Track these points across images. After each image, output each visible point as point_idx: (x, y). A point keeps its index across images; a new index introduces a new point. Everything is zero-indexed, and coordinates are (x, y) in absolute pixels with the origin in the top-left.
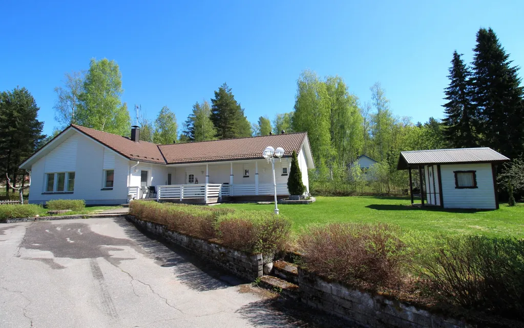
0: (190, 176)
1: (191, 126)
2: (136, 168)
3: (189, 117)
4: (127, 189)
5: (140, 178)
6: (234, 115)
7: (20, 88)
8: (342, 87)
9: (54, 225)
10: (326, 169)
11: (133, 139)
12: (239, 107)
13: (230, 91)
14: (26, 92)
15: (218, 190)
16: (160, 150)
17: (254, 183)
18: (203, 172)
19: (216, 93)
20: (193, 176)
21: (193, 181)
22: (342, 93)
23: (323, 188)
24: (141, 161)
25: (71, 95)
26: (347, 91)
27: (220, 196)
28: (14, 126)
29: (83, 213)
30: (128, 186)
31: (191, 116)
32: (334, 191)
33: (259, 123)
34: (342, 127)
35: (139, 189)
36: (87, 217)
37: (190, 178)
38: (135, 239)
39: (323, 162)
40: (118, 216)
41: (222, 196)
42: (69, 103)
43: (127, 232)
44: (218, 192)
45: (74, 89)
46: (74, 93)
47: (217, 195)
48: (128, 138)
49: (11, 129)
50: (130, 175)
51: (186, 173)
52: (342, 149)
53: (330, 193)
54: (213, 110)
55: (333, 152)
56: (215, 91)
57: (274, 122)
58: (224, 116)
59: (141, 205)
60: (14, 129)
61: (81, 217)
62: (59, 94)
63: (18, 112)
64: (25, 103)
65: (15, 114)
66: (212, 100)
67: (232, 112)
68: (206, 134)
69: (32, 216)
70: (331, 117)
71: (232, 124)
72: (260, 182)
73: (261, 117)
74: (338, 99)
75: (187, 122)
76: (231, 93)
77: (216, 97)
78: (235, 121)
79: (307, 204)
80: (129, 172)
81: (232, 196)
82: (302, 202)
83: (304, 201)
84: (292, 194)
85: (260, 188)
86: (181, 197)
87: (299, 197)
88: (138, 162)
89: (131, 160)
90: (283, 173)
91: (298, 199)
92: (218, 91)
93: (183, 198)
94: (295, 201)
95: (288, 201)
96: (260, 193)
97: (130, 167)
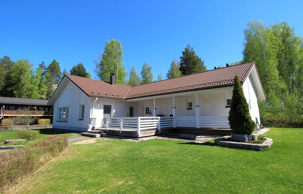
0: (146, 108)
2: (98, 104)
3: (168, 71)
4: (90, 120)
5: (102, 110)
6: (196, 66)
7: (80, 64)
8: (288, 29)
10: (278, 100)
11: (111, 83)
12: (200, 60)
13: (193, 50)
15: (157, 123)
16: (130, 90)
19: (183, 53)
20: (148, 108)
21: (148, 113)
22: (288, 35)
23: (276, 118)
24: (100, 97)
26: (293, 32)
30: (91, 117)
31: (170, 70)
32: (289, 122)
34: (291, 64)
37: (146, 111)
39: (274, 95)
41: (161, 128)
47: (156, 127)
48: (108, 82)
51: (143, 106)
52: (291, 83)
53: (284, 123)
54: (181, 64)
55: (283, 85)
56: (182, 51)
58: (189, 67)
66: (181, 57)
67: (194, 63)
70: (279, 56)
71: (194, 71)
72: (202, 114)
74: (284, 41)
76: (193, 51)
77: (183, 55)
79: (260, 150)
80: (91, 106)
81: (175, 127)
82: (251, 145)
83: (254, 144)
84: (234, 133)
85: (201, 121)
86: (120, 129)
87: (247, 138)
88: (97, 98)
89: (89, 96)
90: (228, 104)
91: (244, 141)
92: (184, 51)
93: (122, 130)
94: (240, 144)
95: (229, 143)
96: (201, 126)
97: (93, 103)
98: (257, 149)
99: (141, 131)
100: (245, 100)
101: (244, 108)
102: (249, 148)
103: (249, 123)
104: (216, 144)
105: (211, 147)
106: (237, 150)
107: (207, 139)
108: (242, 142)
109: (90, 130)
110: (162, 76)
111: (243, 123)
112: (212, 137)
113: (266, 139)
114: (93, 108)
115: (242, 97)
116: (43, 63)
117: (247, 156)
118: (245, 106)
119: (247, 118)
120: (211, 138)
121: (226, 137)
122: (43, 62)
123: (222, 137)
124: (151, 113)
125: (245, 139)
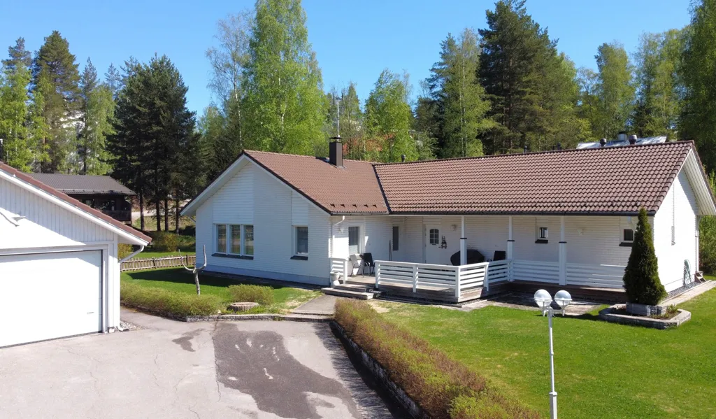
0: (432, 231)
1: (438, 89)
2: (340, 226)
3: (433, 70)
4: (329, 262)
5: (347, 240)
6: (531, 63)
7: (159, 57)
9: (242, 333)
11: (333, 162)
12: (545, 37)
13: (523, 7)
14: (168, 64)
15: (483, 274)
16: (378, 177)
17: (557, 260)
18: (455, 226)
19: (491, 18)
20: (437, 231)
21: (437, 242)
24: (348, 214)
25: (231, 62)
27: (487, 286)
28: (159, 123)
29: (273, 311)
30: (329, 257)
31: (437, 67)
33: (599, 59)
35: (346, 263)
36: (280, 319)
37: (431, 236)
38: (348, 383)
40: (319, 321)
41: (490, 284)
42: (228, 75)
43: (337, 362)
44: (482, 279)
45: (234, 49)
46: (234, 57)
47: (481, 283)
48: (324, 159)
49: (155, 128)
50: (332, 237)
51: (424, 226)
56: (487, 11)
57: (638, 56)
59: (352, 317)
60: (159, 128)
61: (271, 317)
62: (213, 60)
63: (161, 99)
64: (169, 82)
65: (158, 102)
66: (481, 32)
68: (469, 113)
69: (213, 314)
71: (526, 82)
73: (605, 45)
75: (430, 80)
76: (524, 11)
77: (491, 23)
78: (534, 76)
79: (663, 328)
80: (330, 232)
81: (511, 280)
82: (653, 322)
83: (658, 320)
84: (632, 301)
85: (568, 272)
86: (415, 286)
87: (649, 310)
88: (344, 217)
89: (332, 215)
90: (625, 239)
91: (644, 315)
92: (493, 10)
93: (418, 287)
94: (637, 320)
95: (621, 318)
96: (568, 281)
97: (332, 225)
98: (660, 326)
99: (462, 290)
100: (652, 251)
101: (650, 264)
102: (649, 325)
103: (655, 288)
104: (600, 317)
105: (594, 322)
106: (633, 328)
107: (583, 309)
108: (641, 316)
109: (336, 283)
110: (410, 84)
111: (645, 288)
112: (589, 304)
113: (680, 312)
114: (334, 236)
115: (648, 247)
116: (20, 42)
117: (644, 335)
118: (651, 262)
119: (652, 281)
120: (590, 307)
121: (618, 306)
122: (19, 40)
123: (611, 307)
124: (444, 242)
125: (646, 311)
